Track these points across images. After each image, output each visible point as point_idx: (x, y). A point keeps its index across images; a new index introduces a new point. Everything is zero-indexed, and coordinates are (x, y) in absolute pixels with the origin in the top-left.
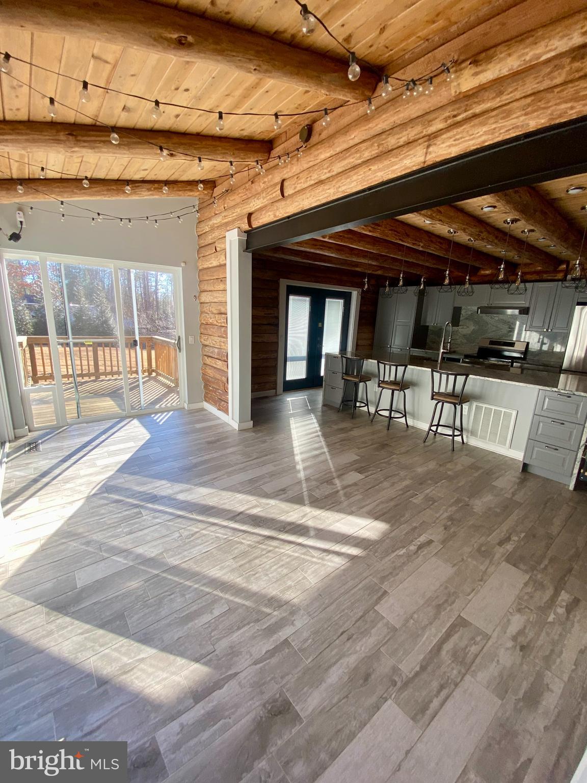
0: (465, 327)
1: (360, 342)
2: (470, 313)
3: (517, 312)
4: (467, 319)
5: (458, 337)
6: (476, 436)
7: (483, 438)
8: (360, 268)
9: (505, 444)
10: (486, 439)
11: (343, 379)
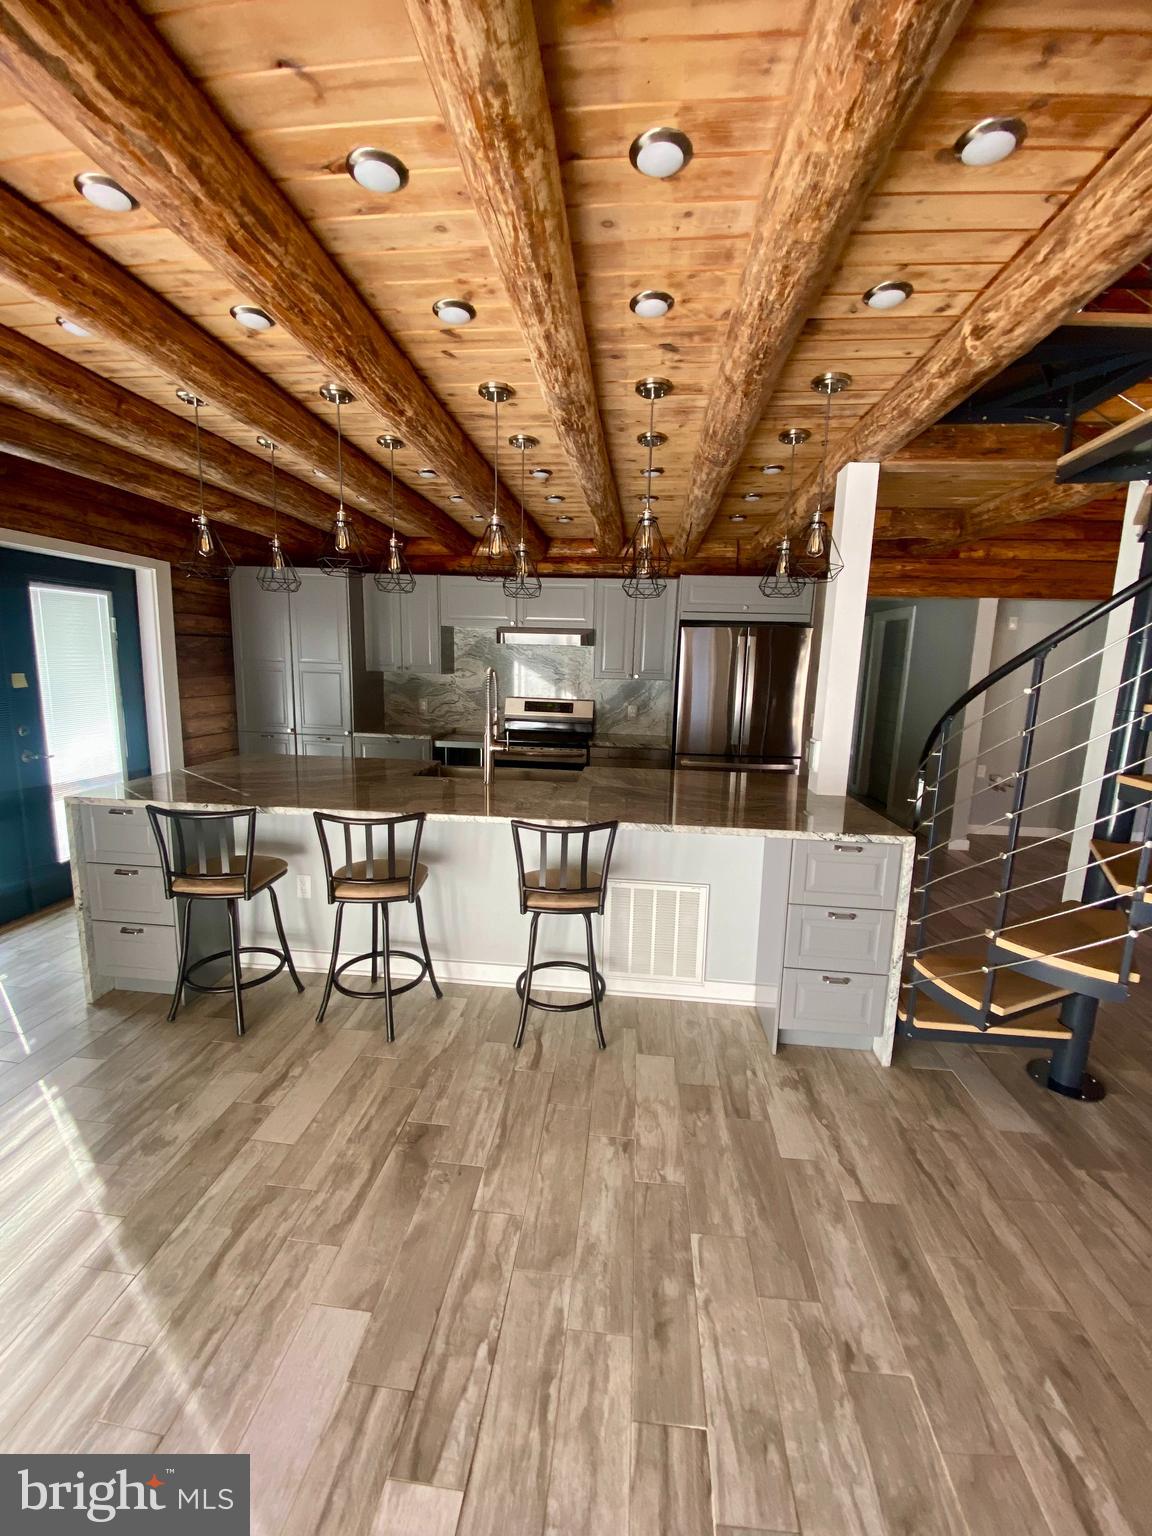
0: (468, 674)
1: (193, 727)
2: (472, 641)
3: (576, 639)
4: (468, 654)
5: (455, 698)
6: (624, 968)
7: (642, 968)
8: (157, 488)
9: (693, 974)
10: (647, 971)
11: (171, 894)
